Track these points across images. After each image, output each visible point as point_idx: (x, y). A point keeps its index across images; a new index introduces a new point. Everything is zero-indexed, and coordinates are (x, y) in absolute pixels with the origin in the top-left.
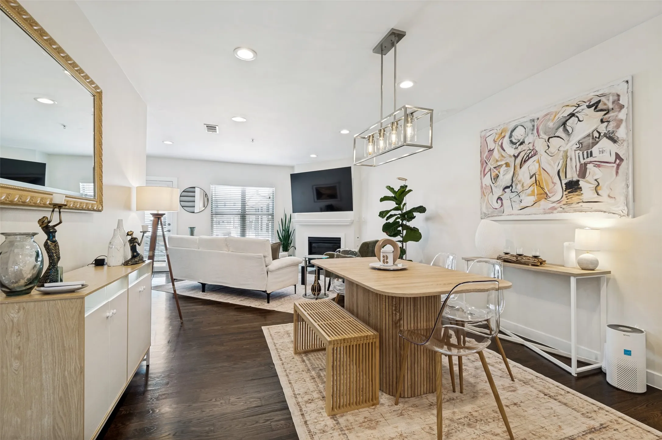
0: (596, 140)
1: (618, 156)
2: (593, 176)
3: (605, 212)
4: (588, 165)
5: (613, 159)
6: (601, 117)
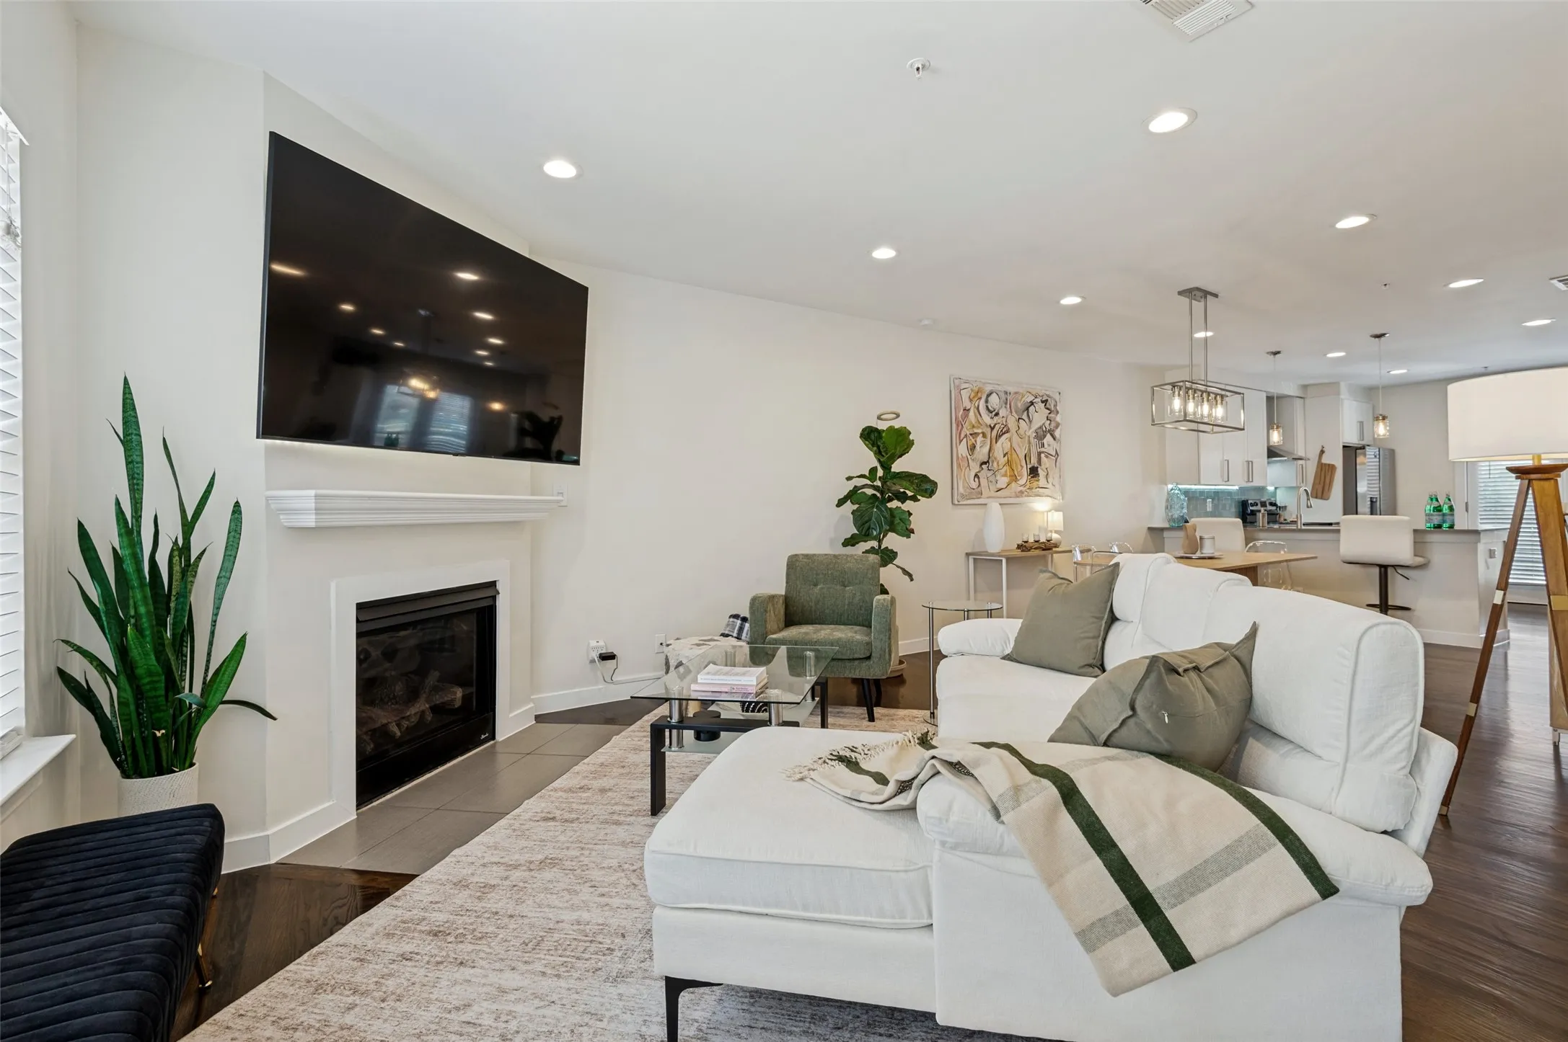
0: (1045, 433)
1: (1056, 451)
2: (1045, 465)
3: (1051, 497)
4: (1042, 454)
5: (1054, 453)
6: (1047, 415)
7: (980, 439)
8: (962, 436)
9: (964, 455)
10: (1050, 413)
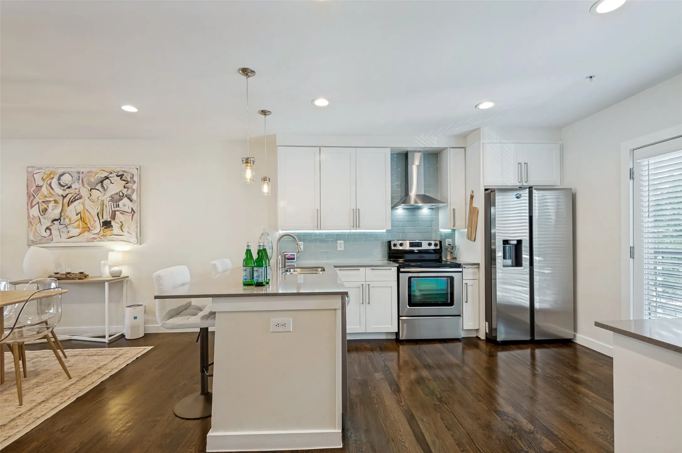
0: (121, 198)
1: (132, 209)
2: (119, 219)
3: (126, 241)
4: (116, 212)
5: (130, 211)
6: (124, 185)
7: (51, 205)
8: (34, 203)
9: (36, 215)
10: (126, 183)
